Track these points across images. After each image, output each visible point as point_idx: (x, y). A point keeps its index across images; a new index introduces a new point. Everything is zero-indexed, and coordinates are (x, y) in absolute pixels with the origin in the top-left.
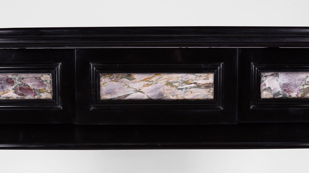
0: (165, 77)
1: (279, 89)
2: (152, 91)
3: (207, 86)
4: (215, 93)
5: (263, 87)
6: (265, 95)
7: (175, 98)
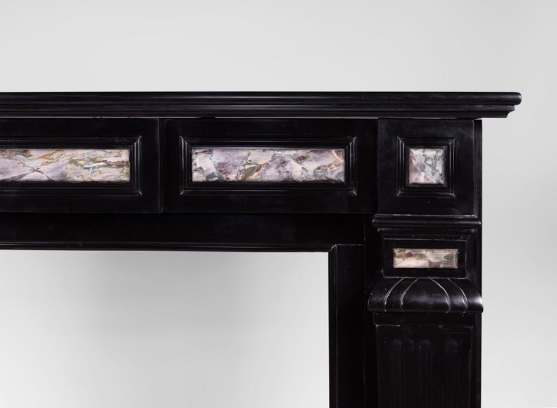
0: (68, 154)
1: (214, 170)
2: (53, 170)
3: (120, 165)
4: (132, 173)
5: (194, 168)
6: (197, 177)
7: (80, 179)
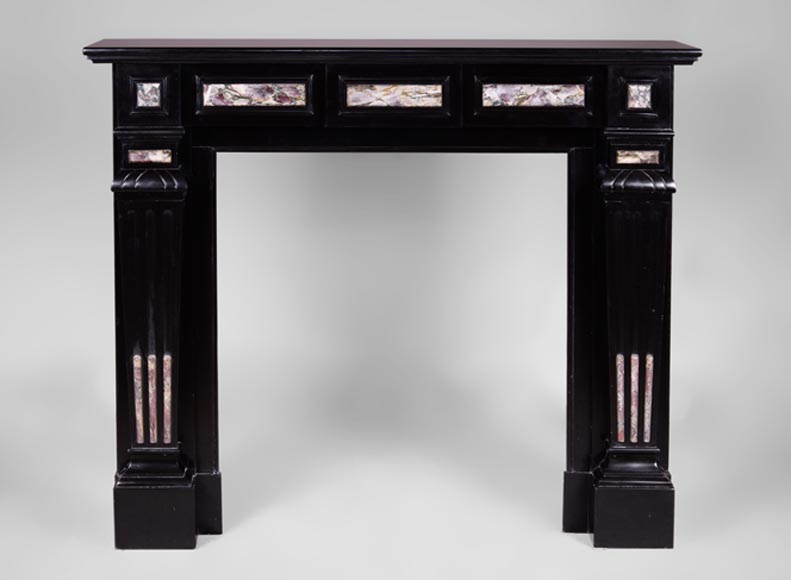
0: (401, 88)
1: (498, 99)
2: (390, 100)
3: (436, 96)
4: (443, 101)
5: (484, 97)
6: (486, 103)
7: (409, 105)
